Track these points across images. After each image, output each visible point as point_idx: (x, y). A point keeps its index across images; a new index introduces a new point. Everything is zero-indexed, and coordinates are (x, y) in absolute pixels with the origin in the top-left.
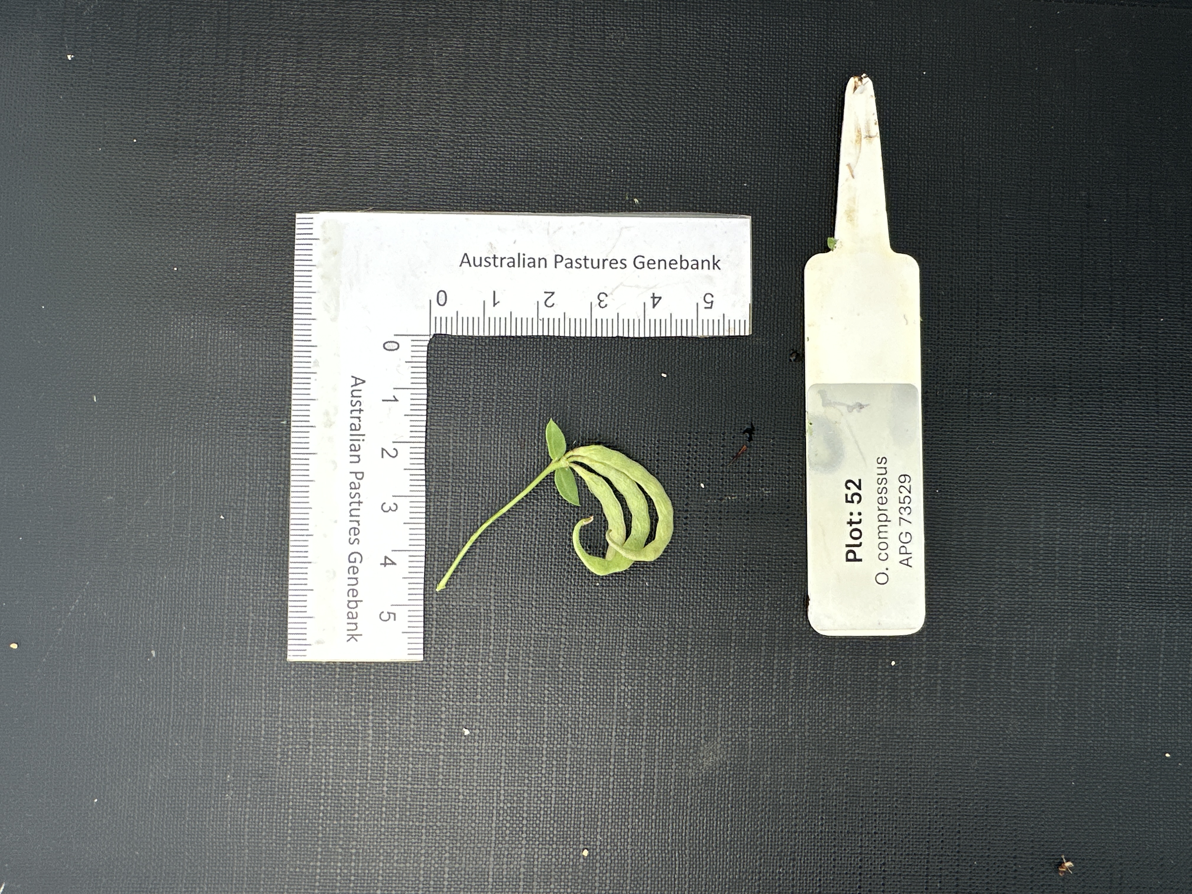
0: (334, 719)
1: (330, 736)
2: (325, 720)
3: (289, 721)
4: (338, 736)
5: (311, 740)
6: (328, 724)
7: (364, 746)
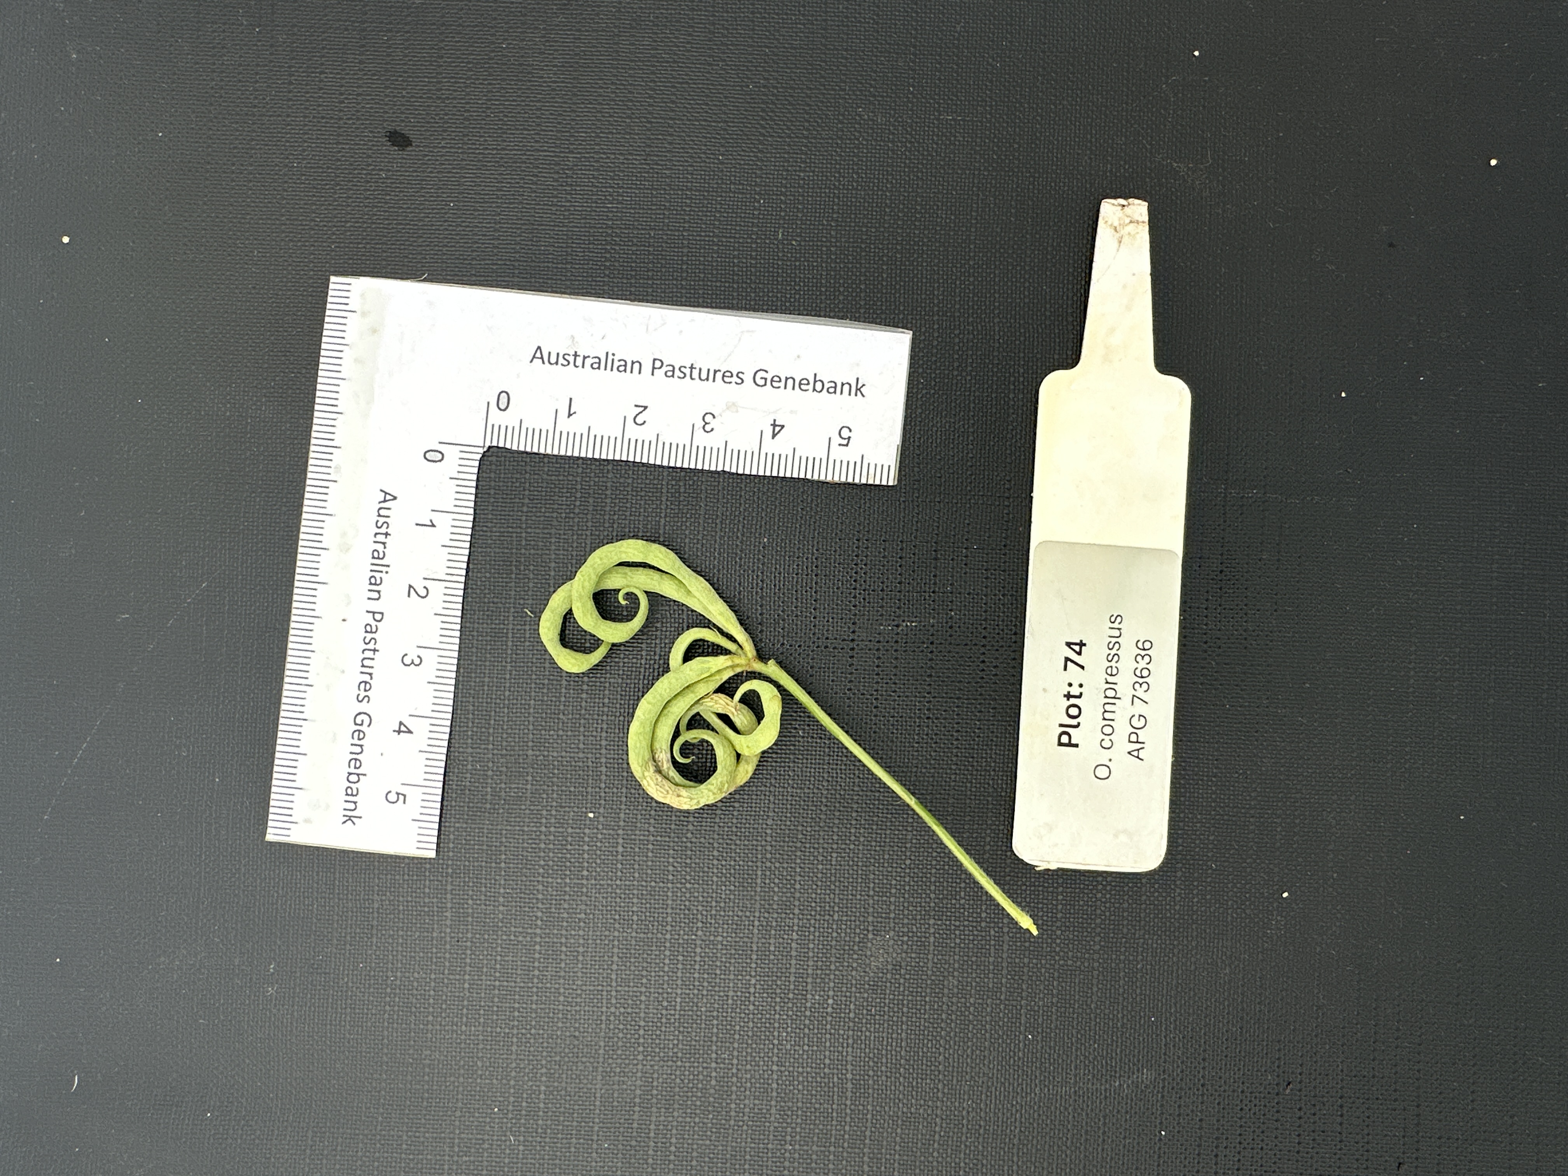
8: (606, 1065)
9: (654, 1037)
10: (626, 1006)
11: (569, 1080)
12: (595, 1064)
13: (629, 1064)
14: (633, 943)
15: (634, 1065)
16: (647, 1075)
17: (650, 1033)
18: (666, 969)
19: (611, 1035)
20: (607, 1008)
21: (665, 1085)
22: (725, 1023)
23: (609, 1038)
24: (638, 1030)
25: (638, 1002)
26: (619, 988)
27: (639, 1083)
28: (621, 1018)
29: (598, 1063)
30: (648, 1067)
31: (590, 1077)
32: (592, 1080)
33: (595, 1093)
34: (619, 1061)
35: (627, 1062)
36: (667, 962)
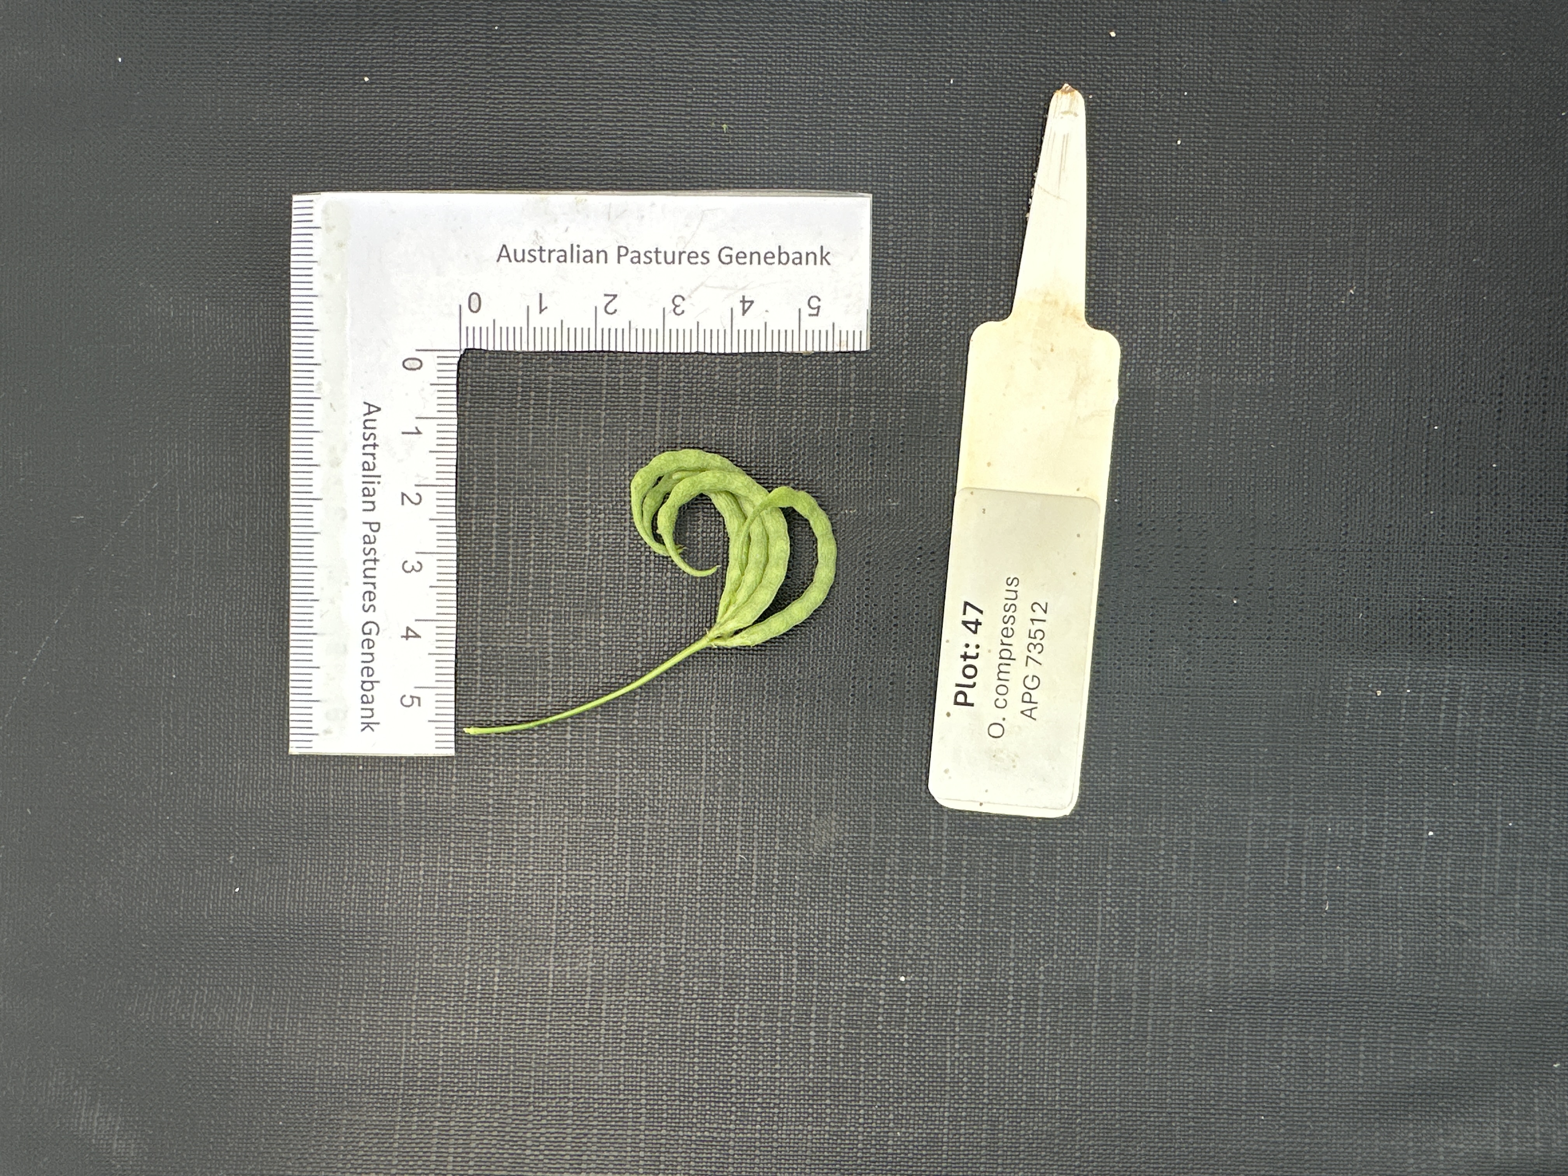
8: (558, 947)
9: (604, 919)
10: (577, 889)
11: (522, 963)
12: (548, 947)
13: (580, 946)
15: (586, 947)
16: (598, 956)
17: (601, 915)
18: (615, 853)
19: (563, 918)
20: (558, 891)
21: (615, 966)
22: (673, 904)
23: (561, 921)
24: (589, 912)
25: (588, 886)
26: (570, 872)
27: (590, 964)
28: (572, 901)
29: (551, 945)
30: (599, 948)
31: (543, 960)
32: (545, 962)
33: (548, 975)
34: (571, 943)
35: (578, 943)
36: (616, 845)
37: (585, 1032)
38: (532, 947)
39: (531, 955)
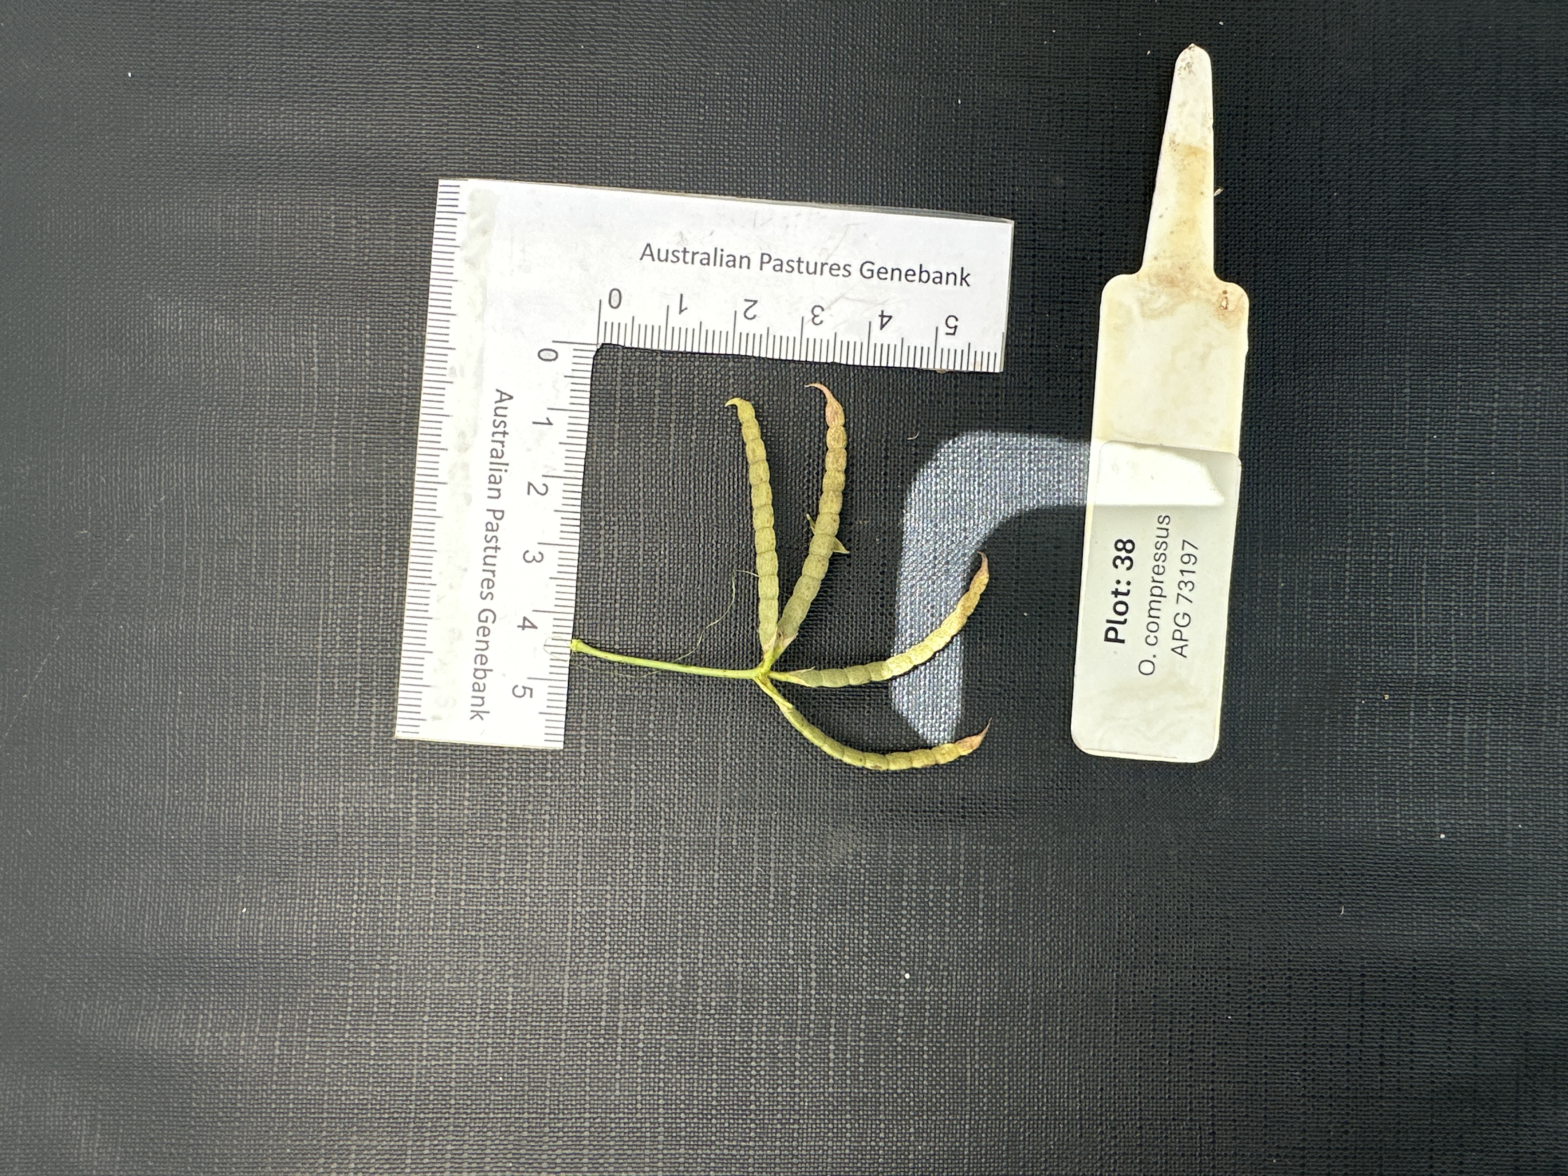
0: (369, 803)
1: (364, 825)
2: (357, 805)
3: (312, 807)
4: (373, 825)
5: (340, 830)
6: (361, 810)
7: (407, 837)
8: (573, 964)
9: (620, 934)
10: (592, 905)
11: (536, 981)
12: (563, 964)
13: (596, 962)
14: (598, 842)
15: (601, 963)
16: (614, 972)
17: (616, 930)
18: (631, 867)
19: (577, 934)
20: (573, 907)
21: (631, 982)
22: (689, 918)
23: (576, 937)
24: (605, 928)
25: (604, 901)
26: (585, 888)
27: (606, 981)
28: (588, 917)
29: (565, 962)
30: (615, 964)
31: (558, 977)
32: (560, 979)
33: (563, 992)
34: (586, 960)
35: (594, 960)
36: (631, 859)
37: (601, 1050)
38: (547, 964)
39: (545, 972)
